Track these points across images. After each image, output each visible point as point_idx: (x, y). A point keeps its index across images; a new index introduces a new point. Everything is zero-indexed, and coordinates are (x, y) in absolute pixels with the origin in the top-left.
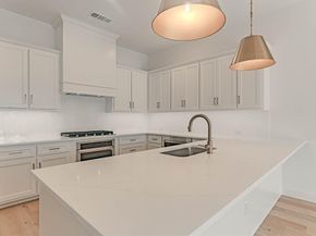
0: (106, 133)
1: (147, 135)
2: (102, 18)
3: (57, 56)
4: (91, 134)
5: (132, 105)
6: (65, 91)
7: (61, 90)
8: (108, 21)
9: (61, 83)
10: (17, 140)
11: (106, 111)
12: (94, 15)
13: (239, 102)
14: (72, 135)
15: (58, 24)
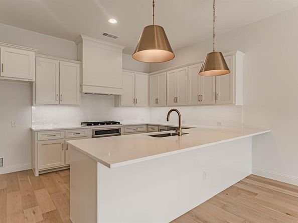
0: (114, 123)
1: (147, 125)
2: (110, 36)
3: (78, 66)
4: (103, 123)
5: (135, 101)
6: (84, 91)
7: (81, 91)
8: (115, 37)
9: (81, 85)
10: (51, 127)
11: (115, 106)
12: (105, 34)
13: (217, 99)
14: (89, 124)
15: (79, 42)
